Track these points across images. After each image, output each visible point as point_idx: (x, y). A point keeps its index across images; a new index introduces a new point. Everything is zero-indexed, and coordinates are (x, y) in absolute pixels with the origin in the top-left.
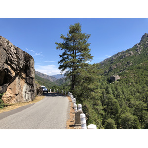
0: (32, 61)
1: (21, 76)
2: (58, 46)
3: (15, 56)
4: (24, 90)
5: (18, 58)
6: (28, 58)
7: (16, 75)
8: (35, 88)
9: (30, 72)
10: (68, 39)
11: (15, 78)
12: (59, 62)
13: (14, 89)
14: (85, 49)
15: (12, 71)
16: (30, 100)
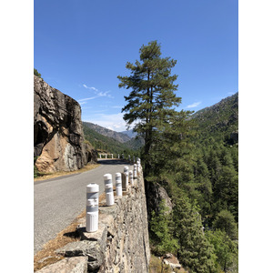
0: (77, 109)
1: (61, 131)
2: (120, 82)
3: (51, 103)
4: (66, 153)
5: (56, 105)
6: (71, 105)
7: (55, 131)
8: (83, 151)
9: (75, 125)
10: (138, 69)
11: (52, 134)
12: (123, 110)
13: (53, 151)
14: (166, 86)
15: (48, 125)
16: (76, 168)
